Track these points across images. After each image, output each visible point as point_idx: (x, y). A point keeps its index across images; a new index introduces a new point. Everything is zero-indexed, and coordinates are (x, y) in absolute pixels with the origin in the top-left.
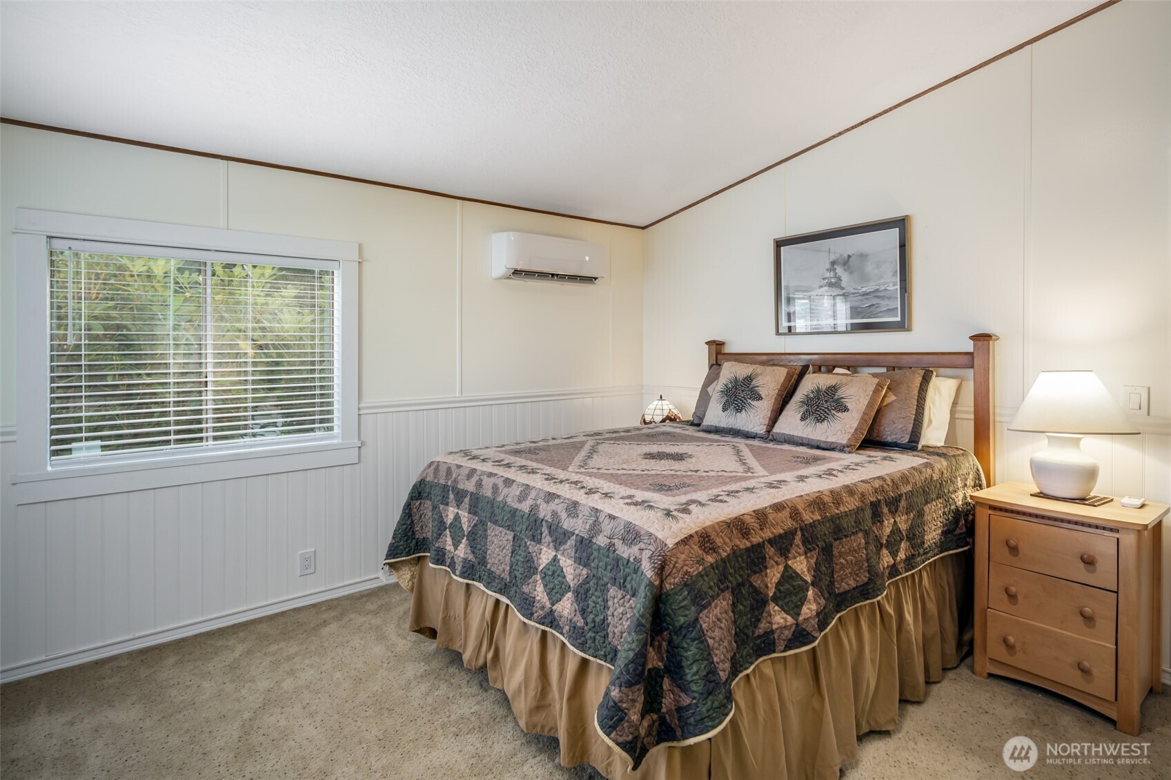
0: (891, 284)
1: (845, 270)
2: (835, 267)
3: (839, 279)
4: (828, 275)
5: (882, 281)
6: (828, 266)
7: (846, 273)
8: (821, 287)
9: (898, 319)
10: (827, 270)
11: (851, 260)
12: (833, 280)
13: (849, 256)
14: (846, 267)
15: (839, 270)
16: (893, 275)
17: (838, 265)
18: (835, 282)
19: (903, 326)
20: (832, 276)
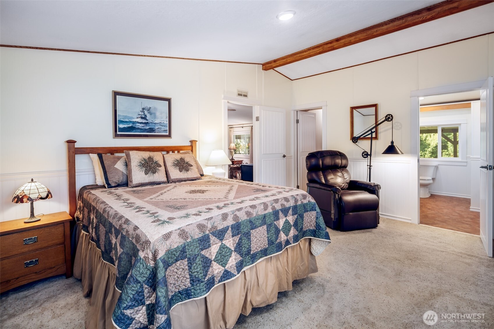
0: (165, 121)
1: (148, 113)
2: (144, 110)
3: (146, 116)
4: (141, 113)
5: (162, 120)
6: (141, 110)
7: (149, 114)
8: (137, 118)
9: (168, 134)
10: (141, 111)
11: (151, 109)
12: (143, 116)
13: (150, 108)
14: (149, 112)
15: (146, 112)
16: (166, 118)
17: (145, 110)
18: (144, 117)
19: (169, 136)
20: (142, 114)
